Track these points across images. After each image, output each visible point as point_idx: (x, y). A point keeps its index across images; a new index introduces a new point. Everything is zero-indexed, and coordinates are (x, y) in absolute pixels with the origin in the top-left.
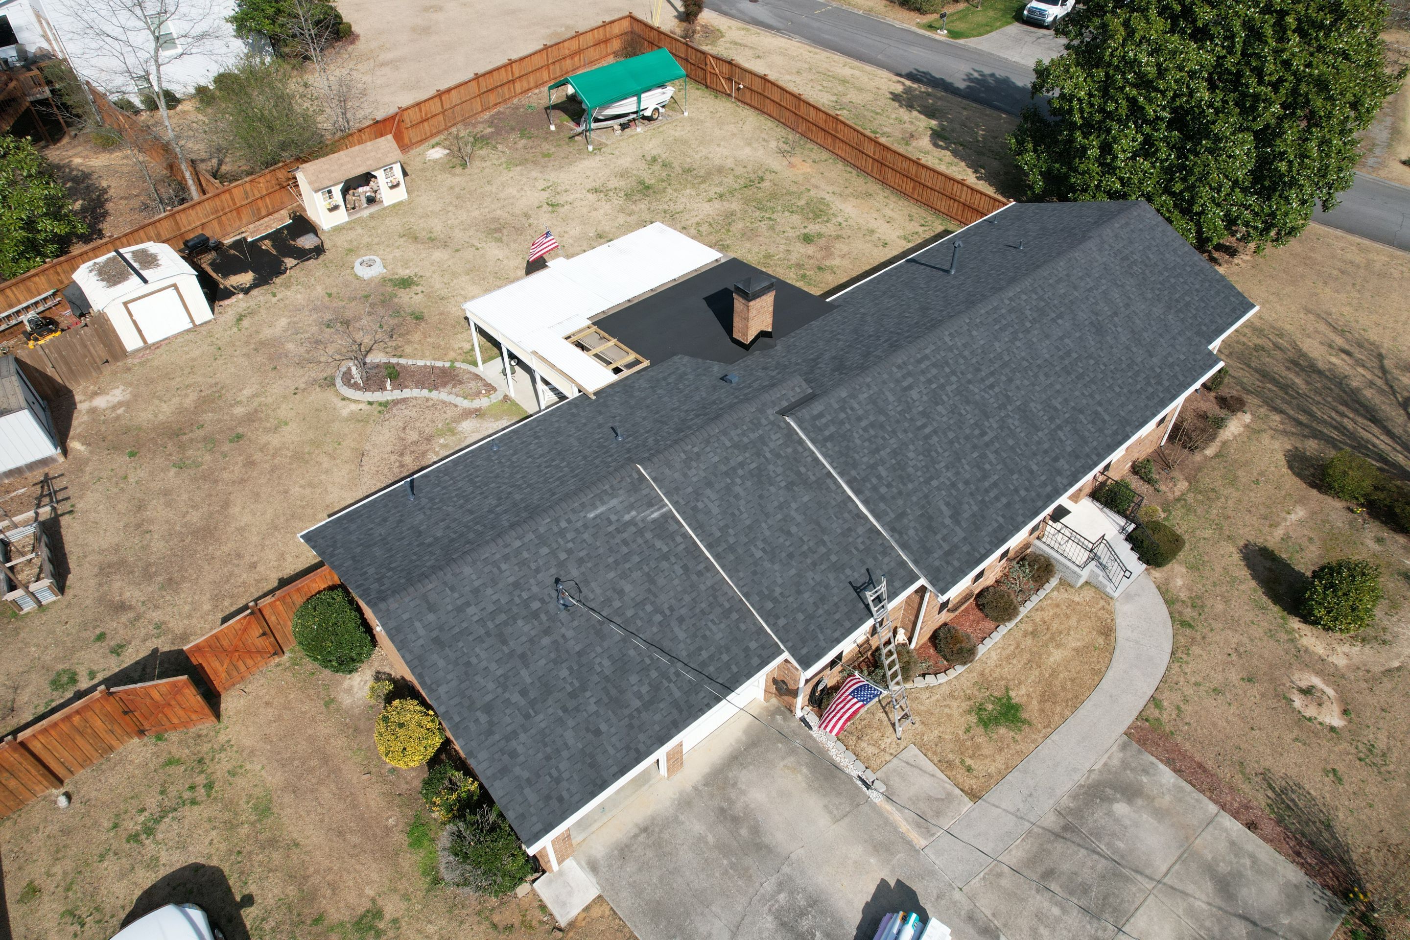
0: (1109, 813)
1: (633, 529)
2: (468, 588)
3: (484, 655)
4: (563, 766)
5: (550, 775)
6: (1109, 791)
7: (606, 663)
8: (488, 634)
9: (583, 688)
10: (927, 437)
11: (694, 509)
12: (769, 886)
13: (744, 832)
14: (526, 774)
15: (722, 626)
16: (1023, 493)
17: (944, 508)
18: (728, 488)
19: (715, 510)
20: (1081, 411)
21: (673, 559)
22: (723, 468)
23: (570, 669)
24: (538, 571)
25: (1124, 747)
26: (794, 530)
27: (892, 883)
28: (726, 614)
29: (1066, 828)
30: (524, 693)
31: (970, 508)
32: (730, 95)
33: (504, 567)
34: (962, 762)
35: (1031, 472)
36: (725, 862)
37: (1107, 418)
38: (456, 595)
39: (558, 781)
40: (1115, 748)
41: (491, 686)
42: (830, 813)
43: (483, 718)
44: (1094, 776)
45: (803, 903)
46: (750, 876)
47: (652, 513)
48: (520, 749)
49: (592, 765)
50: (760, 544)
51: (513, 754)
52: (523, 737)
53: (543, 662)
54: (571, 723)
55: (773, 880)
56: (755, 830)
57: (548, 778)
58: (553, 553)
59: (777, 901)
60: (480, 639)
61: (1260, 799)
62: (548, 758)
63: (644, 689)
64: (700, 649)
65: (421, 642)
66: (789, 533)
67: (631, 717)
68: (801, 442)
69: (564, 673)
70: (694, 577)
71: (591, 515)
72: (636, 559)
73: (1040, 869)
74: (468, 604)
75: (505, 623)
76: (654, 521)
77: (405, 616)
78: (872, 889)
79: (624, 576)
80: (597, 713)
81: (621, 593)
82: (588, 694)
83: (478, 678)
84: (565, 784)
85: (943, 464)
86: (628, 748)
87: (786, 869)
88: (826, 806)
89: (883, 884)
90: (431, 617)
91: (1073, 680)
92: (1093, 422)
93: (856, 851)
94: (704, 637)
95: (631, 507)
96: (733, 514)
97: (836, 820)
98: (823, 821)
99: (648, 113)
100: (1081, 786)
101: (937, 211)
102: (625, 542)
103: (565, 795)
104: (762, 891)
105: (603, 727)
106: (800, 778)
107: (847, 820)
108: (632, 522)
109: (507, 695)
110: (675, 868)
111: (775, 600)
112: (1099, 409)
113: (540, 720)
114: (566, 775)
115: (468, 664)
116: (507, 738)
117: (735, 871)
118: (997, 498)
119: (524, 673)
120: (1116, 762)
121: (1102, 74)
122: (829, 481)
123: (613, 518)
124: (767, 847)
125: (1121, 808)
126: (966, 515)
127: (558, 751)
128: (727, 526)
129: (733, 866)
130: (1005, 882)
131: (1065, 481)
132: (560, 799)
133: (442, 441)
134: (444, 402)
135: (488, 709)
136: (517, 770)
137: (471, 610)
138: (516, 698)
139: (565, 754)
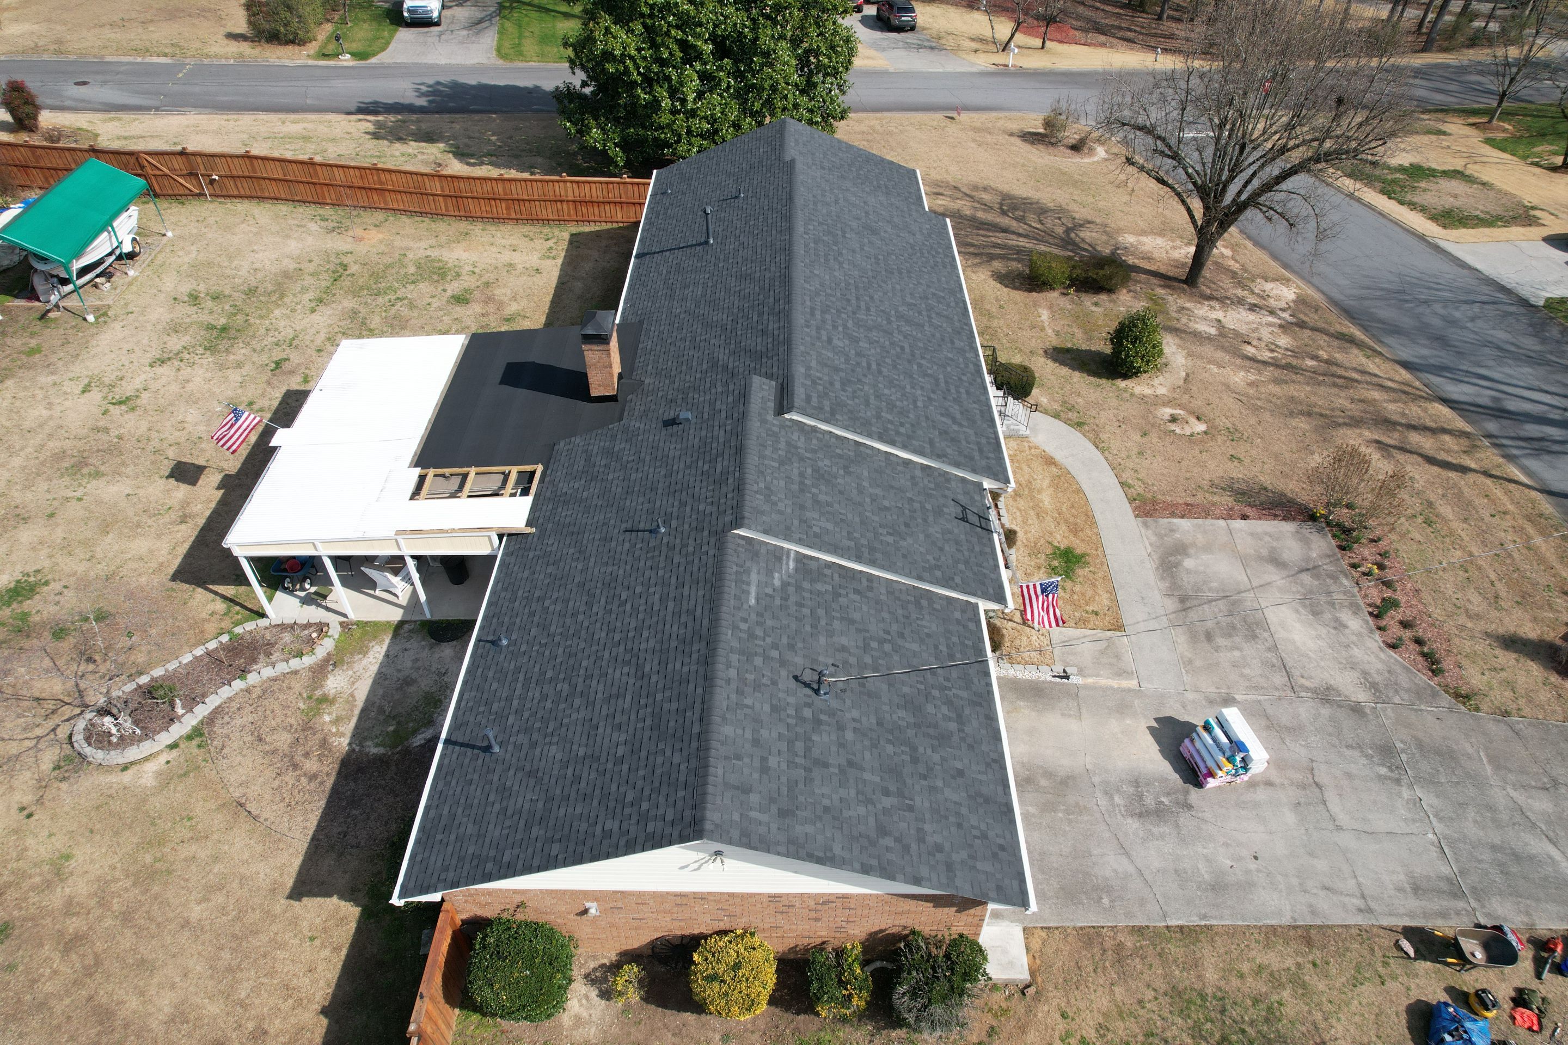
0: (1188, 572)
1: (791, 590)
2: (747, 746)
3: (826, 790)
4: (974, 820)
5: (975, 837)
6: (1172, 559)
7: (902, 713)
8: (808, 770)
9: (914, 749)
10: (880, 372)
11: (816, 535)
12: (1103, 802)
13: (1044, 782)
14: (964, 854)
15: (927, 617)
16: (964, 378)
17: (944, 419)
18: (816, 502)
19: (830, 526)
20: (926, 298)
21: (843, 592)
22: (795, 487)
23: (889, 741)
24: (774, 683)
25: (1146, 525)
26: (886, 503)
27: (1155, 725)
28: (917, 604)
29: (1183, 600)
30: (886, 793)
31: (955, 410)
32: (201, 195)
33: (748, 701)
34: (1087, 612)
35: (952, 360)
36: (1060, 815)
37: (941, 295)
38: (747, 760)
39: (984, 836)
40: (1143, 531)
41: (862, 810)
42: (1070, 716)
43: (888, 841)
44: (1155, 557)
45: (1132, 790)
46: (1085, 807)
47: (787, 564)
48: (938, 838)
49: (987, 801)
50: (884, 531)
51: (939, 848)
52: (927, 827)
53: (867, 755)
54: (939, 783)
55: (1099, 794)
56: (1049, 774)
57: (978, 841)
58: (766, 658)
59: (1118, 805)
60: (808, 780)
61: (1227, 500)
62: (959, 826)
63: (945, 710)
64: (936, 647)
65: (774, 827)
66: (887, 509)
67: (963, 739)
68: (814, 429)
69: (890, 749)
70: (869, 594)
71: (753, 601)
72: (821, 612)
73: (1203, 638)
74: (764, 759)
75: (808, 750)
76: (796, 570)
77: (736, 817)
78: (1150, 740)
79: (830, 634)
80: (943, 759)
81: (844, 649)
82: (921, 750)
83: (846, 814)
84: (991, 834)
85: (908, 387)
86: (988, 765)
87: (1096, 780)
88: (1062, 715)
89: (1150, 729)
90: (754, 798)
91: (1073, 507)
92: (939, 302)
93: (1114, 725)
94: (928, 635)
95: (770, 573)
96: (842, 520)
97: (1080, 717)
98: (1073, 725)
99: (127, 248)
100: (1157, 569)
101: (545, 221)
102: (800, 605)
103: (1000, 841)
104: (1103, 809)
105: (959, 765)
106: (1026, 712)
107: (1084, 711)
108: (785, 585)
109: (879, 806)
110: (1040, 854)
111: (938, 567)
112: (932, 290)
113: (920, 802)
114: (983, 827)
115: (826, 809)
116: (921, 841)
117: (1073, 813)
118: (958, 392)
119: (867, 776)
120: (1153, 539)
121: (640, 27)
122: (862, 448)
123: (769, 591)
124: (1068, 777)
125: (1188, 563)
126: (958, 416)
127: (958, 814)
128: (849, 533)
129: (1067, 812)
130: (1198, 663)
131: (972, 355)
132: (1002, 848)
133: (327, 718)
134: (274, 679)
135: (883, 831)
136: (956, 857)
137: (773, 762)
138: (887, 802)
139: (964, 811)
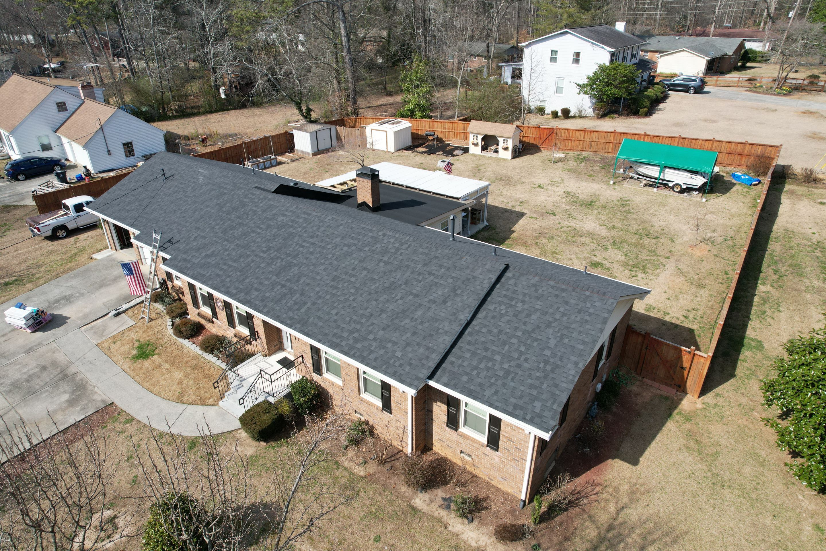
1: (195, 180)
6: (79, 393)
10: (254, 232)
16: (228, 280)
18: (213, 190)
19: (202, 191)
20: (302, 294)
25: (103, 401)
27: (67, 320)
31: (212, 261)
34: (119, 340)
35: (244, 280)
37: (303, 310)
40: (104, 398)
42: (107, 301)
58: (183, 170)
62: (112, 199)
63: (133, 208)
64: (147, 213)
66: (194, 213)
67: (123, 209)
71: (199, 170)
72: (183, 186)
74: (163, 164)
75: (157, 173)
77: (158, 156)
78: (68, 315)
79: (176, 187)
80: (125, 202)
81: (169, 189)
82: (132, 197)
83: (139, 176)
85: (238, 242)
87: (88, 294)
88: (111, 300)
89: (69, 318)
90: (158, 160)
92: (296, 303)
93: (87, 310)
95: (204, 176)
97: (103, 303)
99: (671, 185)
100: (87, 382)
107: (102, 306)
108: (198, 179)
112: (309, 305)
118: (222, 269)
123: (199, 174)
126: (209, 260)
